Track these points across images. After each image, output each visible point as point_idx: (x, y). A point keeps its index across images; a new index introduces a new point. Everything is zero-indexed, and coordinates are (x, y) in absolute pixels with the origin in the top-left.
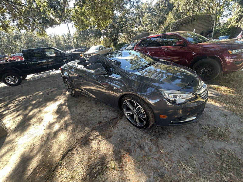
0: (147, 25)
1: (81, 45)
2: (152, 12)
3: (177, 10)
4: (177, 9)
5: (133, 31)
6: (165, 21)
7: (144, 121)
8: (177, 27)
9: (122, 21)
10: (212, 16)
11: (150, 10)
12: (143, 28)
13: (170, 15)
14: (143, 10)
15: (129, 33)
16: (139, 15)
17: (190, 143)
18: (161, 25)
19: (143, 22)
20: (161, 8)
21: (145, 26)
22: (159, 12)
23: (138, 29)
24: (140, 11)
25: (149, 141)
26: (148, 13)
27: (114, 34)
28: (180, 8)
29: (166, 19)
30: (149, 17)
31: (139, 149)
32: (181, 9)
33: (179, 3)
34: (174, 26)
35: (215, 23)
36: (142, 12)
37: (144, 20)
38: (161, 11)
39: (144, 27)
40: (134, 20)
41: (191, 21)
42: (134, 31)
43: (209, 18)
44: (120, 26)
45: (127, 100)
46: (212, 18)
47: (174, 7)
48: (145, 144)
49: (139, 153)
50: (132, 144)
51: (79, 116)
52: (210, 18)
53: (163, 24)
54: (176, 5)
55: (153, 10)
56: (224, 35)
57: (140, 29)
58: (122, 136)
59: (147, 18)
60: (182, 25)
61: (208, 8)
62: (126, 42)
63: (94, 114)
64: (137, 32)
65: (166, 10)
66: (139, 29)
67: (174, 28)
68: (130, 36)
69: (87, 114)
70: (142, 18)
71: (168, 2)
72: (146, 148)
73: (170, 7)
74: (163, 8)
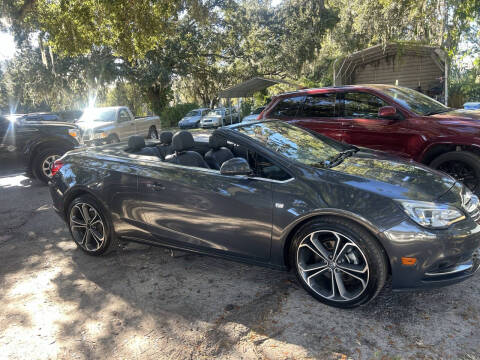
0: (259, 56)
1: (31, 101)
2: (272, 23)
3: (349, 28)
4: (347, 26)
5: (215, 70)
6: (319, 52)
7: (362, 280)
8: (352, 70)
9: (183, 38)
10: (438, 51)
11: (265, 17)
12: (247, 64)
13: (328, 37)
14: (247, 17)
15: (203, 77)
16: (236, 28)
17: (472, 324)
18: (307, 62)
19: (249, 47)
20: (302, 19)
21: (255, 61)
22: (299, 27)
23: (232, 65)
24: (238, 18)
25: (380, 330)
26: (260, 24)
27: (157, 74)
28: (354, 25)
29: (319, 47)
30: (266, 35)
31: (366, 346)
32: (357, 27)
33: (353, 13)
34: (344, 68)
35: (446, 68)
36: (245, 20)
37: (251, 43)
38: (305, 25)
39: (252, 61)
40: (220, 41)
41: (387, 58)
42: (220, 71)
43: (429, 54)
44: (178, 53)
45: (312, 234)
46: (437, 55)
47: (339, 20)
48: (374, 337)
49: (369, 354)
50: (343, 340)
51: (155, 300)
52: (433, 56)
53: (312, 58)
54: (343, 15)
55: (276, 18)
56: (475, 100)
57: (238, 67)
58: (309, 327)
59: (259, 37)
60: (363, 66)
61: (422, 30)
62: (191, 100)
63: (199, 292)
64: (228, 75)
65: (319, 24)
66: (235, 66)
67: (342, 73)
68: (207, 85)
69: (175, 294)
70: (245, 36)
71: (322, 6)
72: (383, 344)
73: (329, 19)
74: (308, 19)
